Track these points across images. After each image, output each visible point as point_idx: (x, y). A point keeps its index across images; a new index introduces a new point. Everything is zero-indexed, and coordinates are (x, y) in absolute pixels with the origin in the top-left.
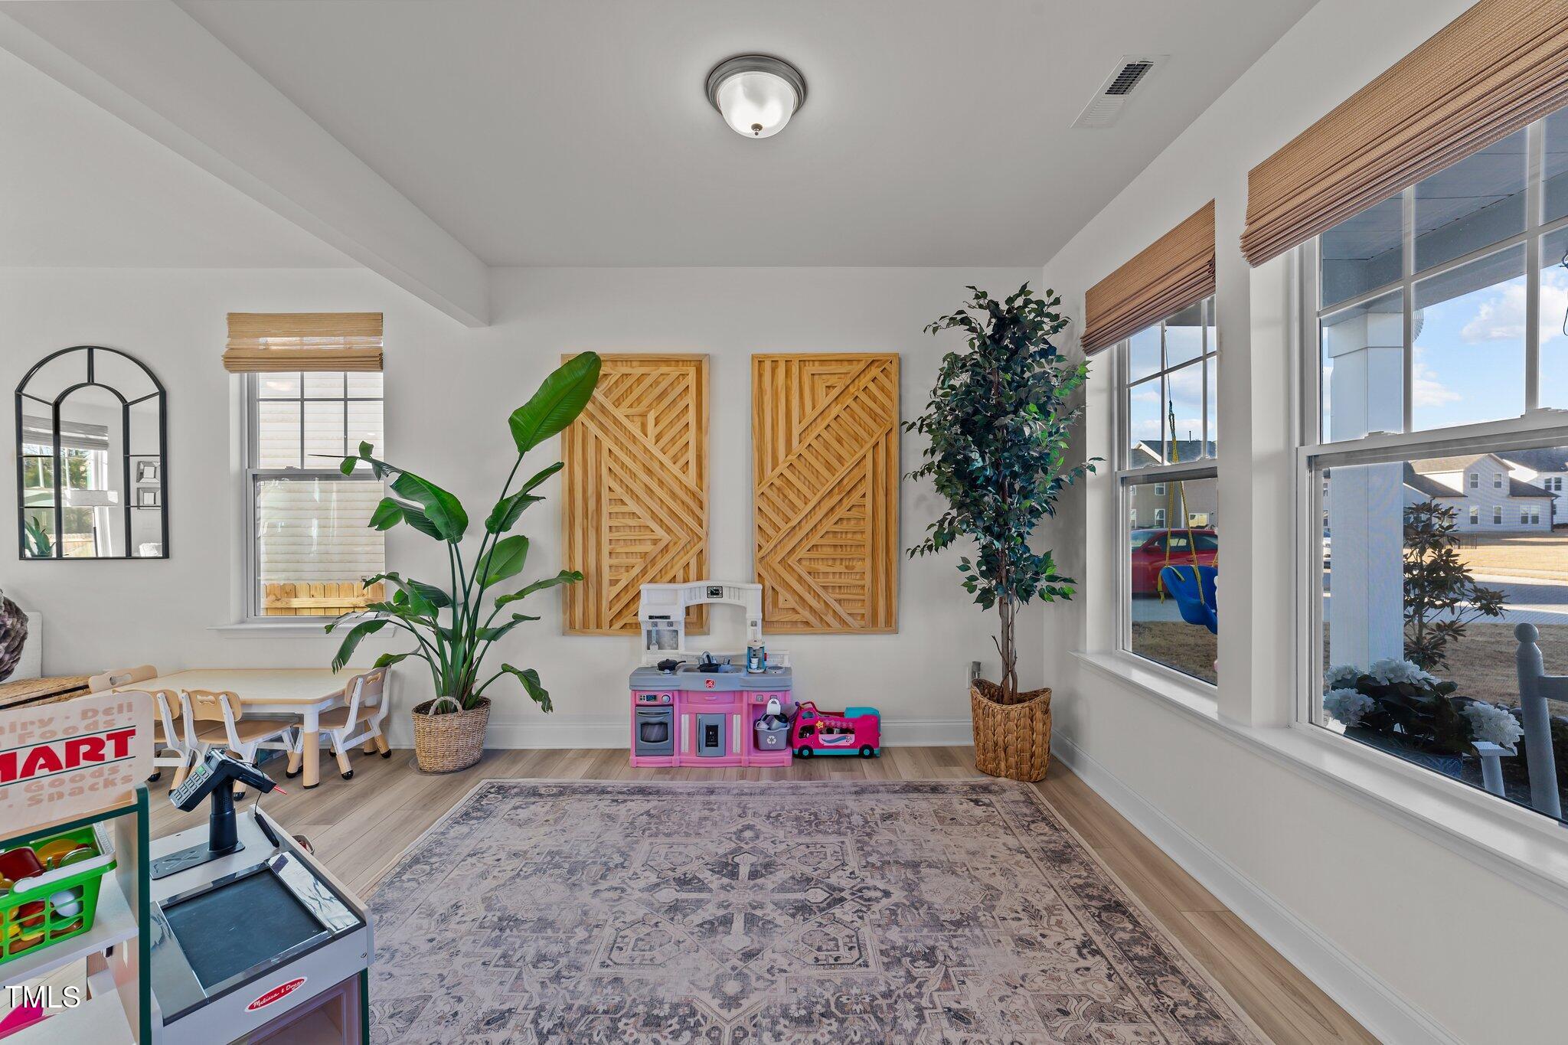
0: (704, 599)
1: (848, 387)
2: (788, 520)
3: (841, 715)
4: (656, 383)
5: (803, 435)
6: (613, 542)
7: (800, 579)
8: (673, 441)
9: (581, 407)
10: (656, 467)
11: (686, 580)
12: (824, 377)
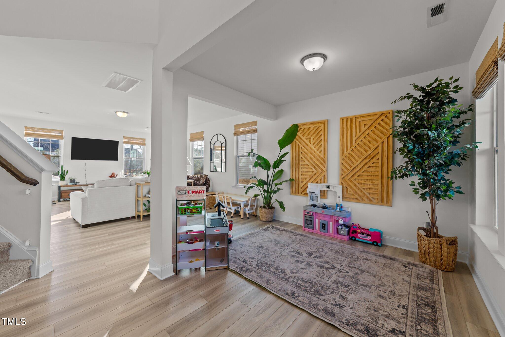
0: (325, 189)
1: (373, 123)
2: (351, 167)
3: (368, 230)
4: (313, 129)
5: (357, 140)
6: (302, 172)
7: (355, 185)
8: (317, 144)
9: (295, 138)
10: (313, 152)
11: (320, 183)
12: (364, 121)
